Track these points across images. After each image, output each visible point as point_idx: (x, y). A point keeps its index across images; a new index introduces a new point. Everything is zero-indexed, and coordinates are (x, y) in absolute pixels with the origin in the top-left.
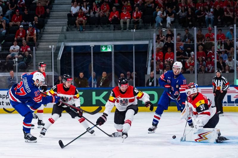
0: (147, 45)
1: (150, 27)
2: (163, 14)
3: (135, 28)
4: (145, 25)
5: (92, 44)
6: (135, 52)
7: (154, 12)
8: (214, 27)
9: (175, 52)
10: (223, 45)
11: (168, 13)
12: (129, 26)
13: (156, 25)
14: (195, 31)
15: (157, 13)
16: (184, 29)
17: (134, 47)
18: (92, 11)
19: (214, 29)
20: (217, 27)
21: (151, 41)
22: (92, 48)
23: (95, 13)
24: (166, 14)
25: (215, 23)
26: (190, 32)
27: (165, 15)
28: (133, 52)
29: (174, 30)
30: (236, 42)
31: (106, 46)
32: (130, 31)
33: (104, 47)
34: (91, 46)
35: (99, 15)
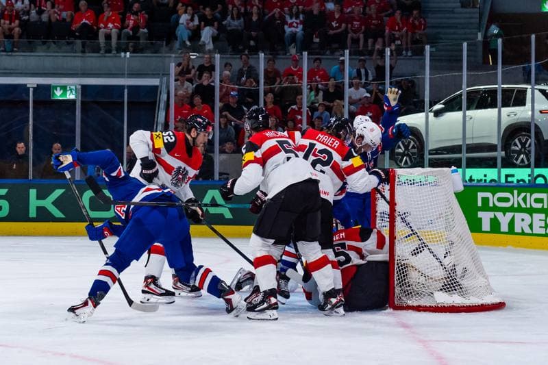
0: (156, 88)
1: (164, 48)
2: (192, 20)
3: (131, 49)
4: (152, 43)
5: (32, 82)
6: (128, 103)
7: (174, 16)
8: (302, 54)
9: (218, 105)
10: (321, 94)
11: (203, 18)
12: (117, 44)
13: (177, 45)
14: (261, 62)
15: (179, 17)
16: (238, 56)
17: (126, 91)
18: (35, 7)
19: (302, 59)
20: (308, 55)
21: (165, 79)
22: (31, 90)
23: (40, 12)
24: (200, 22)
25: (305, 45)
27: (196, 22)
28: (123, 102)
29: (214, 58)
30: (350, 87)
31: (64, 88)
32: (118, 55)
33: (58, 88)
34: (28, 86)
35: (50, 17)
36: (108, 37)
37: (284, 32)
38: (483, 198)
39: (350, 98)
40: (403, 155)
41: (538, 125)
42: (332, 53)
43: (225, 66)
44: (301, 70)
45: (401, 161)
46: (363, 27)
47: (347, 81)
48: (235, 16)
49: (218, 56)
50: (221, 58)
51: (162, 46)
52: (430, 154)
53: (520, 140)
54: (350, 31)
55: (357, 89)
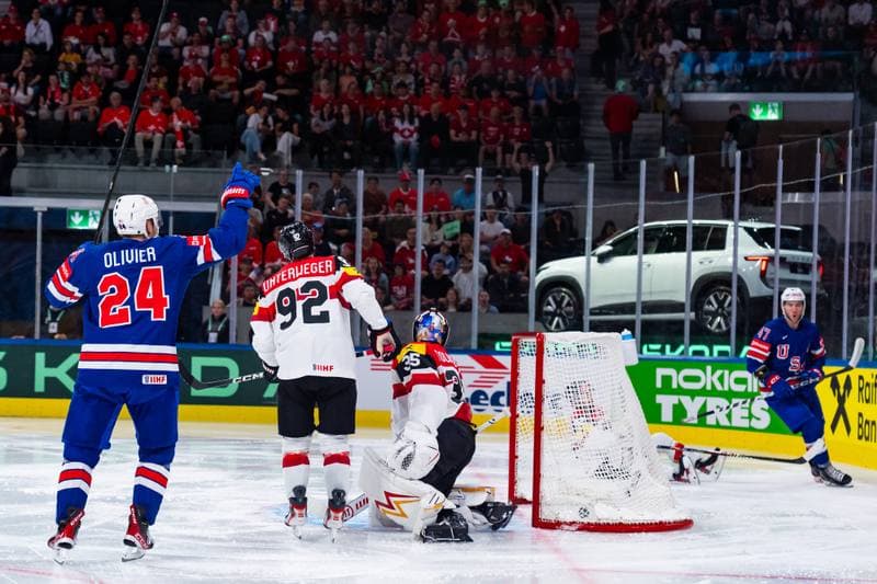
0: (212, 215)
1: (225, 161)
2: (265, 123)
3: (178, 161)
4: (208, 154)
5: (40, 204)
7: (241, 117)
8: (416, 173)
14: (360, 182)
17: (171, 219)
18: (46, 100)
19: (416, 179)
20: (426, 173)
22: (40, 214)
23: (54, 106)
26: (346, 182)
29: (295, 175)
30: (482, 220)
31: (85, 213)
32: (160, 169)
33: (77, 214)
34: (36, 209)
35: (67, 114)
36: (148, 144)
37: (393, 142)
38: (663, 377)
39: (482, 234)
40: (554, 314)
41: (743, 276)
42: (458, 172)
43: (310, 187)
44: (414, 193)
45: (551, 324)
46: (502, 136)
47: (478, 210)
48: (326, 115)
49: (299, 173)
50: (304, 176)
51: (222, 158)
52: (592, 314)
53: (716, 297)
54: (482, 141)
55: (492, 222)
